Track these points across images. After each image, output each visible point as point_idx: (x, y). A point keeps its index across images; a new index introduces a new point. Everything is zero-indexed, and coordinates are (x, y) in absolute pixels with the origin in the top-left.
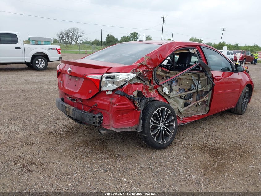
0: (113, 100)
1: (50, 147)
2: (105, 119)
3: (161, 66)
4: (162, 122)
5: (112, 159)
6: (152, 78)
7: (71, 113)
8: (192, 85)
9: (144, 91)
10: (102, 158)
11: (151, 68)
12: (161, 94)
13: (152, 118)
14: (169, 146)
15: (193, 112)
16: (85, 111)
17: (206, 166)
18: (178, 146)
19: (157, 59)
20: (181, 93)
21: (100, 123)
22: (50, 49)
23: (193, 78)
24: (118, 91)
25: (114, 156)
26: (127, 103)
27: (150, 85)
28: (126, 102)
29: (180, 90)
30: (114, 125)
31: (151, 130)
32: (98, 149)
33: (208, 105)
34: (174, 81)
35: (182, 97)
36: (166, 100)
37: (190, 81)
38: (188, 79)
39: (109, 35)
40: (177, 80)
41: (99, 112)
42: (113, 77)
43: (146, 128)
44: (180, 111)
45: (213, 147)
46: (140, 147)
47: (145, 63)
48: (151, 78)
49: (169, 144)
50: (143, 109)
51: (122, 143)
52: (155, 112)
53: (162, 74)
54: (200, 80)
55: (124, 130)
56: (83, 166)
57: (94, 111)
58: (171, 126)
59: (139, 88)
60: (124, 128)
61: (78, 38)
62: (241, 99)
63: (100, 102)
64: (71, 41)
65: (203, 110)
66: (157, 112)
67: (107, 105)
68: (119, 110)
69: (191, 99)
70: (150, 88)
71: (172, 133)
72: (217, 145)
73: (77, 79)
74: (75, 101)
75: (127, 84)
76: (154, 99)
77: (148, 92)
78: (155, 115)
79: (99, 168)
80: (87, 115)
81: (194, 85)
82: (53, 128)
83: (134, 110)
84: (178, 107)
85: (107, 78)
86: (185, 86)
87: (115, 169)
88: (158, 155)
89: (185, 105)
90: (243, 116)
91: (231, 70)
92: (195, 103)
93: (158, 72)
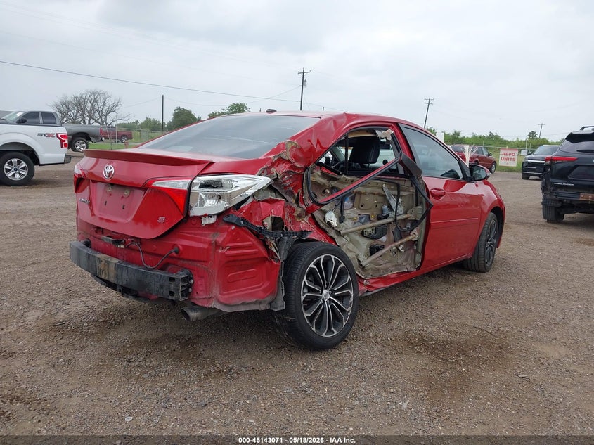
0: (220, 238)
1: (58, 358)
2: (199, 283)
3: (320, 165)
4: (326, 289)
5: (215, 378)
6: (302, 190)
7: (112, 274)
8: (385, 207)
9: (286, 218)
10: (190, 377)
11: (299, 166)
12: (322, 225)
13: (305, 279)
14: (344, 342)
15: (389, 265)
16: (149, 267)
17: (428, 382)
18: (361, 342)
19: (312, 149)
20: (363, 224)
21: (185, 293)
22: (40, 135)
23: (386, 191)
24: (231, 217)
25: (220, 371)
26: (250, 243)
27: (298, 206)
28: (249, 240)
29: (360, 218)
30: (220, 297)
31: (304, 307)
32: (179, 358)
33: (420, 250)
34: (348, 199)
35: (366, 234)
36: (333, 239)
37: (380, 199)
38: (376, 193)
39: (179, 108)
40: (353, 196)
41: (182, 268)
42: (218, 184)
43: (293, 302)
44: (363, 264)
45: (436, 341)
46: (277, 348)
47: (287, 155)
48: (300, 190)
49: (343, 337)
50: (284, 259)
51: (234, 341)
52: (312, 265)
53: (323, 181)
54: (402, 197)
55: (242, 309)
56: (146, 398)
57: (169, 267)
58: (345, 296)
59: (277, 210)
60: (243, 304)
61: (107, 114)
62: (483, 238)
63: (186, 243)
64: (89, 121)
65: (409, 261)
66: (315, 264)
67: (204, 249)
68: (234, 261)
69: (384, 239)
70: (298, 213)
71: (349, 312)
72: (444, 336)
73: (127, 192)
74: (122, 244)
75: (250, 200)
76: (309, 236)
77: (294, 222)
78: (312, 271)
79: (186, 399)
80: (154, 274)
81: (388, 207)
82: (61, 316)
83: (265, 259)
84: (357, 256)
85: (204, 185)
86: (370, 209)
87: (224, 399)
88: (320, 364)
89: (373, 250)
90: (487, 275)
91: (461, 176)
92: (393, 245)
93: (313, 176)
